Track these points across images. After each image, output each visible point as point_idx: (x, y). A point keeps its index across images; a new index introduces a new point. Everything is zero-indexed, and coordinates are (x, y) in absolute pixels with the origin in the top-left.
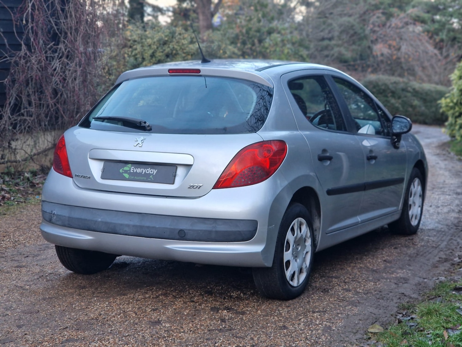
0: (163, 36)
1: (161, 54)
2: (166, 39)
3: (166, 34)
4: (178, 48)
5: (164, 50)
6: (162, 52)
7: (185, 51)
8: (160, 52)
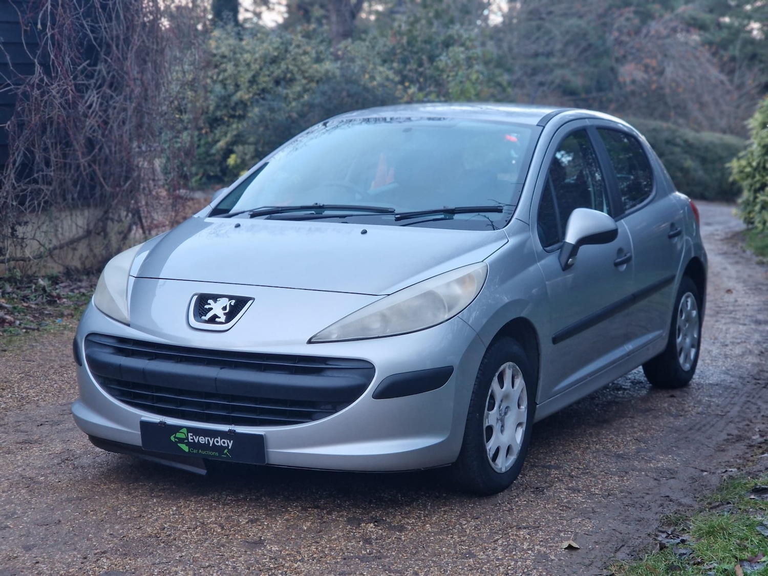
0: (271, 49)
1: (267, 79)
2: (276, 54)
3: (275, 46)
4: (295, 69)
5: (272, 72)
6: (269, 76)
7: (307, 75)
8: (265, 76)
